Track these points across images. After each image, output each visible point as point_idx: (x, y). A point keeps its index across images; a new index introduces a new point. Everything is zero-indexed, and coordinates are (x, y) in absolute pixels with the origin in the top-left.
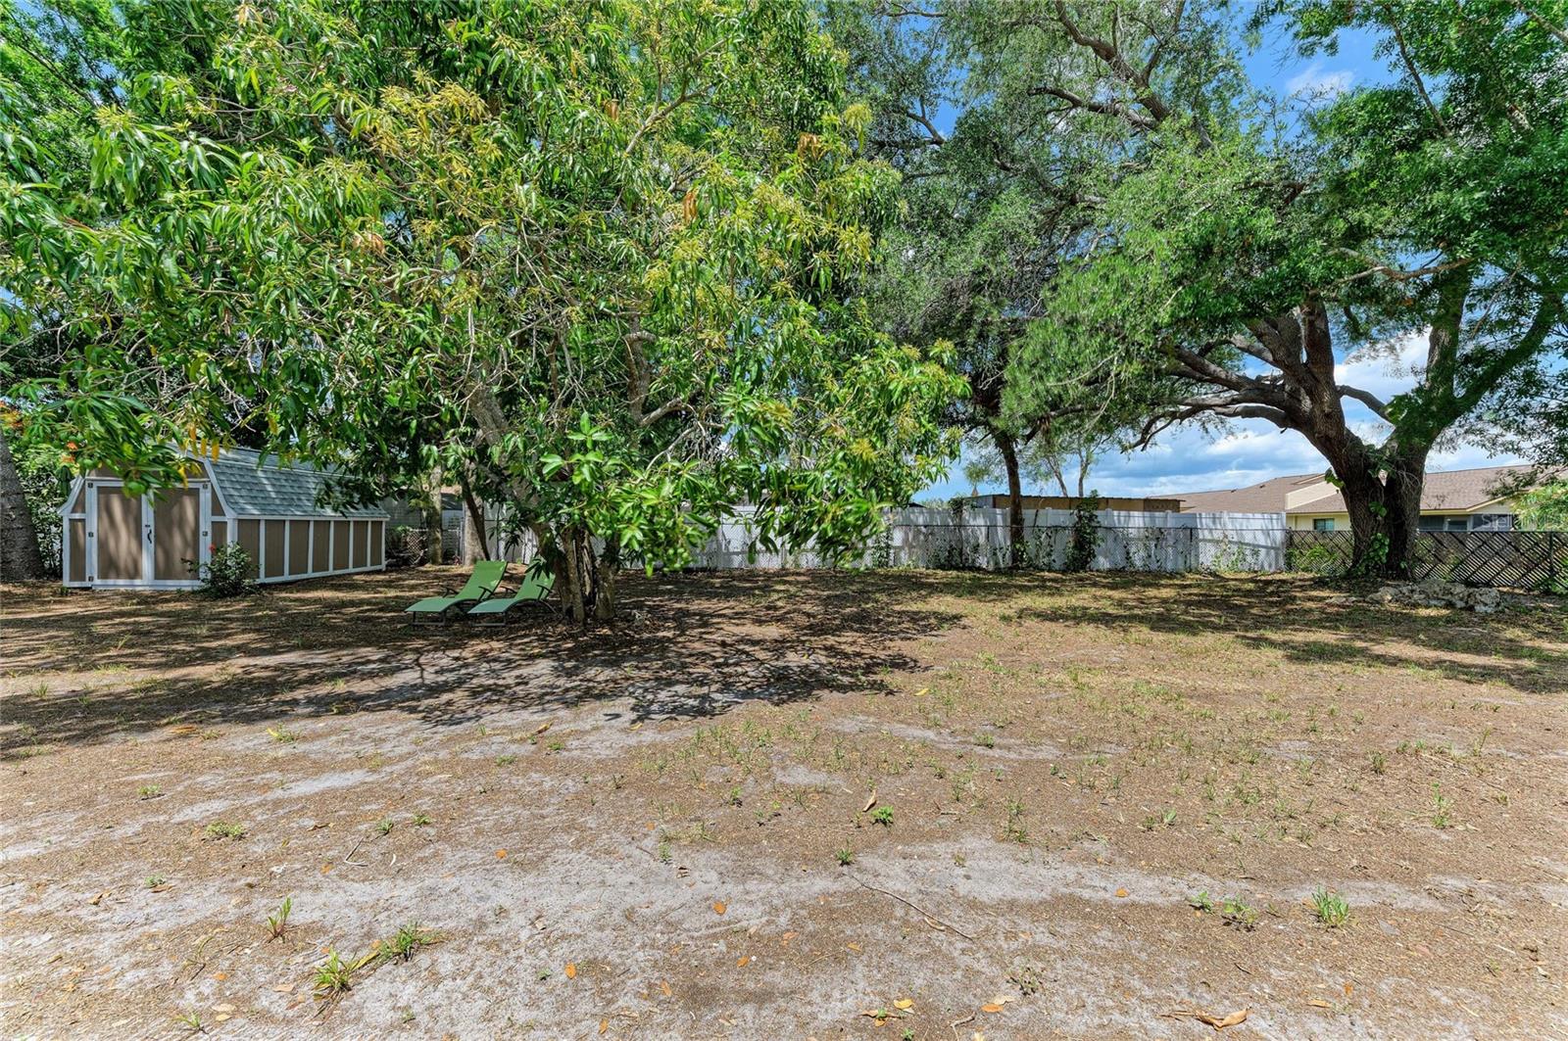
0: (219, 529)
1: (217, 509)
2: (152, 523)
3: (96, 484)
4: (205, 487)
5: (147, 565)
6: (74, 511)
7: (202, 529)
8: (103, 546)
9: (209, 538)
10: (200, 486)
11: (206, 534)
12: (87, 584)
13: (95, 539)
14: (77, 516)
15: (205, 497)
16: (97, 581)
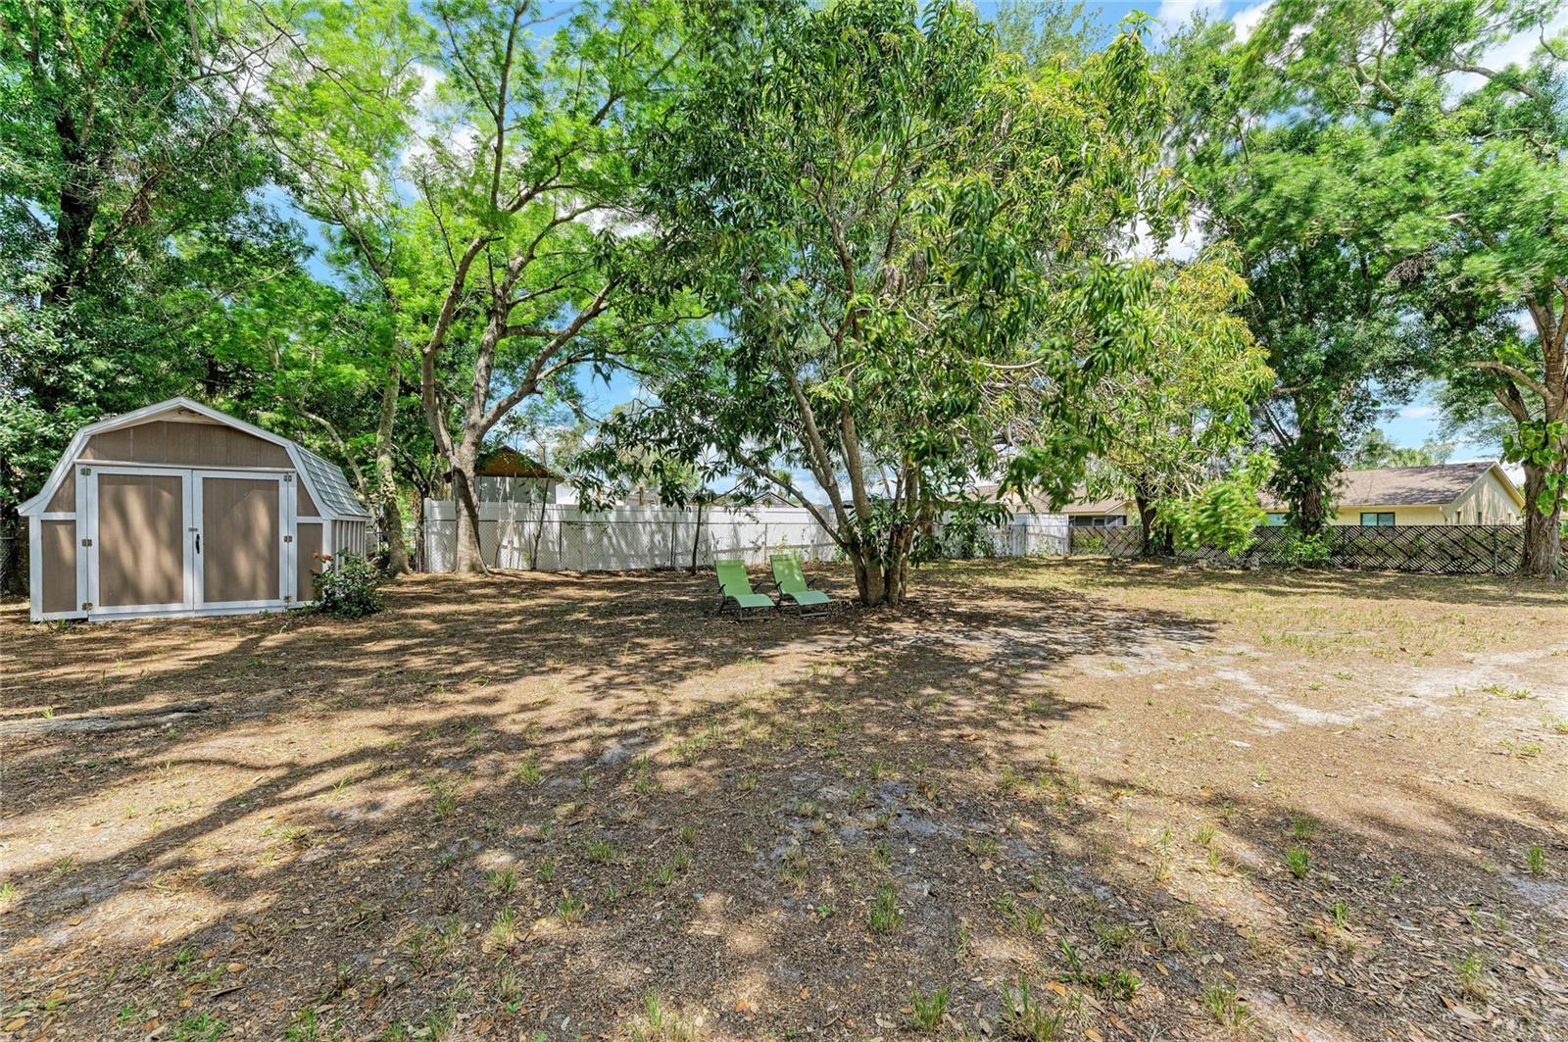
0: (309, 536)
1: (306, 506)
2: (199, 525)
3: (95, 471)
4: (288, 479)
5: (191, 585)
6: (49, 509)
7: (283, 532)
8: (108, 559)
9: (293, 546)
10: (280, 478)
11: (288, 539)
12: (80, 614)
13: (94, 549)
14: (60, 516)
15: (288, 494)
16: (98, 610)
